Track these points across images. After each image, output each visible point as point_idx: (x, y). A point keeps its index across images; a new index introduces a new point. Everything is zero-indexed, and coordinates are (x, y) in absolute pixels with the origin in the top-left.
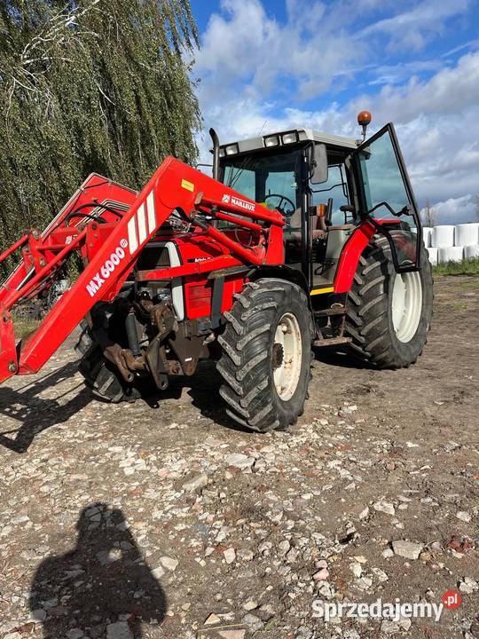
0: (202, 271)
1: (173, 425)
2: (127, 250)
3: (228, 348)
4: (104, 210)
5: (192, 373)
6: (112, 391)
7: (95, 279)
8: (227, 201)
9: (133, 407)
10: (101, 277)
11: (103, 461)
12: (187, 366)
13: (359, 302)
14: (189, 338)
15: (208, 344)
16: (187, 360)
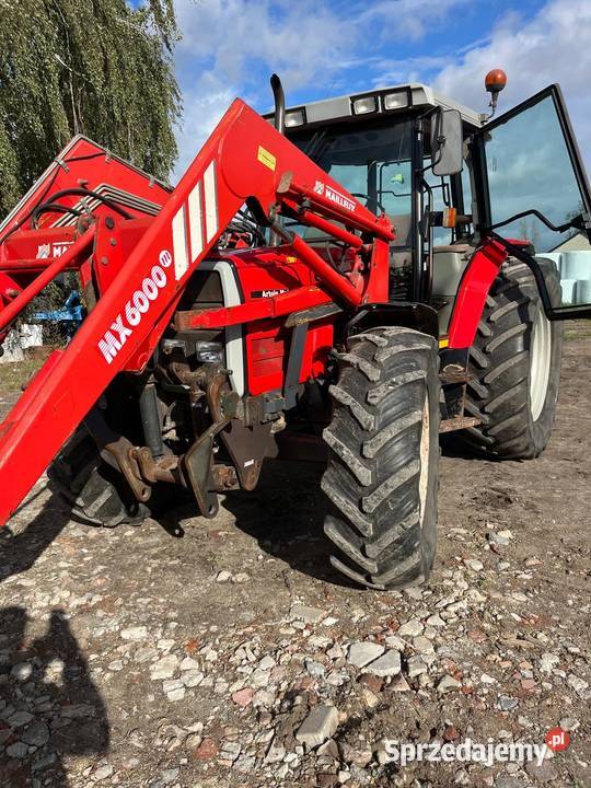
0: (278, 314)
1: (224, 576)
2: (170, 272)
3: (347, 453)
4: (97, 202)
5: (254, 484)
6: (108, 511)
7: (114, 327)
8: (319, 192)
9: (142, 535)
10: (126, 324)
11: (116, 666)
12: (246, 473)
13: (484, 363)
14: (251, 428)
15: (275, 434)
16: (247, 464)
